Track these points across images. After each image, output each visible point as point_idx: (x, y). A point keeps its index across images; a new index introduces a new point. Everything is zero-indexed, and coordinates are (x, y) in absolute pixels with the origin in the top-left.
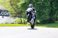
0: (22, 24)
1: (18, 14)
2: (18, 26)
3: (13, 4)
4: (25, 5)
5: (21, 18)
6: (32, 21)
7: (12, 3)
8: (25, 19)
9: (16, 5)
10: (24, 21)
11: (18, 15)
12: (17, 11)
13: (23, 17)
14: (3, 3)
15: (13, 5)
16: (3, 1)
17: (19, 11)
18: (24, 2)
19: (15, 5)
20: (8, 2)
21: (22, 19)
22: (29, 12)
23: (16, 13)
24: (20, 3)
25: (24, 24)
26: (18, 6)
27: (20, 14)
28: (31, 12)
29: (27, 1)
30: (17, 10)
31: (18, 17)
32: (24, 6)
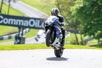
0: (78, 44)
1: (72, 27)
2: (71, 48)
3: (63, 8)
4: (84, 11)
5: (75, 33)
6: (57, 43)
7: (60, 6)
8: (83, 35)
9: (68, 11)
10: (81, 39)
11: (71, 29)
12: (70, 22)
13: (79, 32)
14: (45, 7)
15: (63, 10)
16: (45, 4)
17: (73, 21)
18: (82, 5)
19: (65, 11)
20: (54, 4)
21: (79, 36)
22: (50, 26)
23: (67, 24)
24: (74, 8)
25: (82, 44)
26: (71, 13)
27: (75, 26)
28: (53, 24)
29: (87, 4)
30: (68, 19)
31: (72, 32)
32: (82, 12)
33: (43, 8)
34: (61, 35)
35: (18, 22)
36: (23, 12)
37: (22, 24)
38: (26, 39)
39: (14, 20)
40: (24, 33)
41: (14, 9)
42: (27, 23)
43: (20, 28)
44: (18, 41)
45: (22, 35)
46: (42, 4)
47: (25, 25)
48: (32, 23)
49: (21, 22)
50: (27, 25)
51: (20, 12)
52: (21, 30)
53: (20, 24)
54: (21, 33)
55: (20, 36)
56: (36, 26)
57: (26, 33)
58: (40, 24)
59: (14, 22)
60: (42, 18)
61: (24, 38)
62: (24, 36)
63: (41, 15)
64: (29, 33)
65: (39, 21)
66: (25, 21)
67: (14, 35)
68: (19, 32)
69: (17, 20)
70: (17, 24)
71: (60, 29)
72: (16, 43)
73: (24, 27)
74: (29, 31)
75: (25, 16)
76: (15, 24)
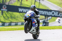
6: (33, 30)
33: (60, 5)
34: (37, 24)
35: (45, 13)
36: (48, 7)
37: (47, 14)
38: (49, 23)
39: (42, 11)
40: (48, 20)
41: (42, 5)
42: (50, 13)
43: (45, 17)
44: (45, 24)
45: (47, 20)
46: (60, 2)
47: (49, 15)
48: (53, 13)
49: (47, 13)
50: (50, 15)
51: (46, 7)
52: (47, 17)
53: (46, 14)
54: (46, 19)
55: (46, 21)
56: (55, 15)
57: (49, 19)
58: (58, 14)
59: (42, 12)
60: (60, 10)
61: (48, 23)
62: (48, 21)
63: (59, 9)
64: (51, 19)
65: (57, 12)
66: (49, 12)
67: (42, 20)
68: (45, 19)
69: (44, 12)
70: (44, 14)
71: (35, 20)
72: (43, 25)
73: (48, 16)
74: (51, 18)
75: (49, 9)
76: (43, 14)
